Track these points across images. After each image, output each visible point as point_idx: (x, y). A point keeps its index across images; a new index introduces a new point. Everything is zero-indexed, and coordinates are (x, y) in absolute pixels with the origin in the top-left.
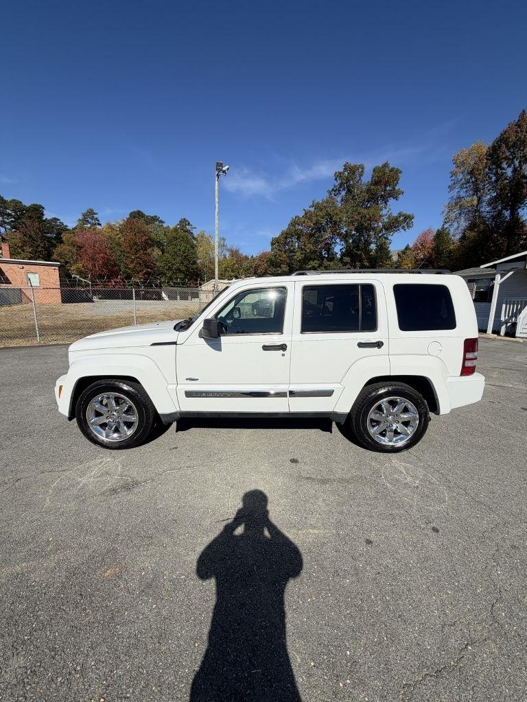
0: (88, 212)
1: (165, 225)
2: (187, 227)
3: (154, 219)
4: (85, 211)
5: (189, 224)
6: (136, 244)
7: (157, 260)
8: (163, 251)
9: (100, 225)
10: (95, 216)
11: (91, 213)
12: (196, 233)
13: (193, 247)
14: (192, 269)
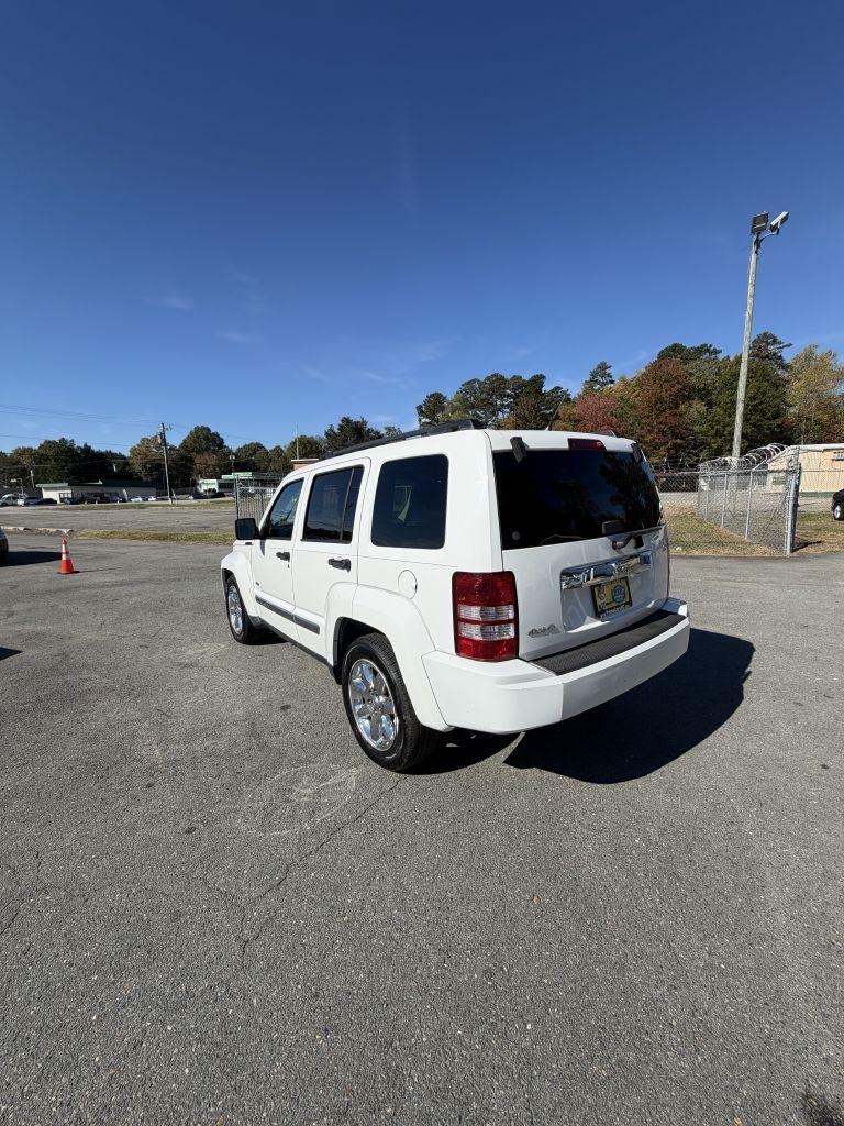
0: (599, 367)
1: (721, 357)
2: (771, 348)
3: (703, 350)
4: (593, 368)
5: (775, 341)
6: (660, 400)
7: (695, 422)
8: (710, 404)
9: (612, 382)
10: (608, 371)
11: (603, 367)
12: (788, 356)
13: (779, 384)
14: (769, 428)
